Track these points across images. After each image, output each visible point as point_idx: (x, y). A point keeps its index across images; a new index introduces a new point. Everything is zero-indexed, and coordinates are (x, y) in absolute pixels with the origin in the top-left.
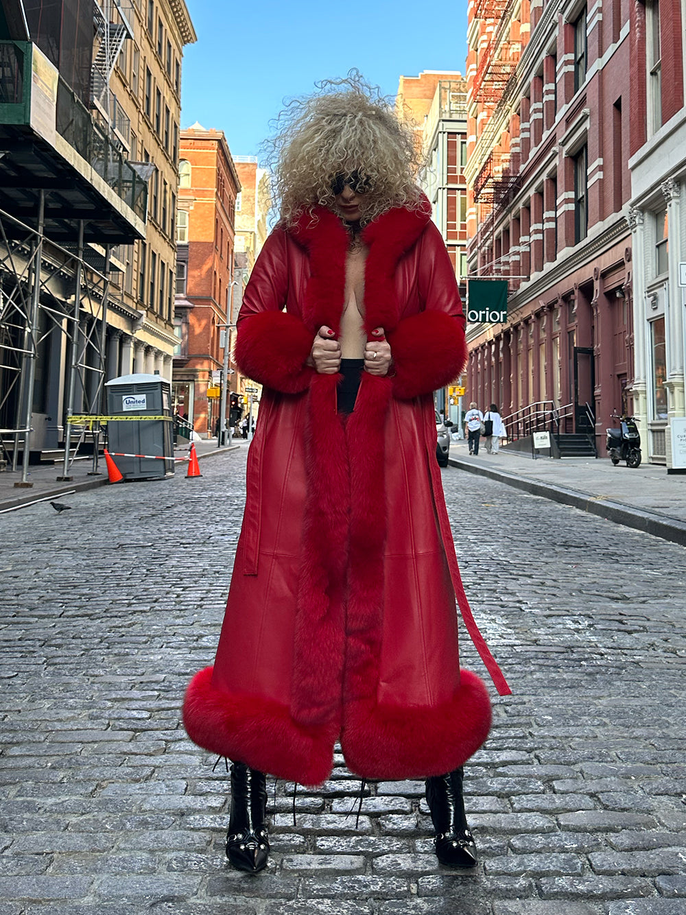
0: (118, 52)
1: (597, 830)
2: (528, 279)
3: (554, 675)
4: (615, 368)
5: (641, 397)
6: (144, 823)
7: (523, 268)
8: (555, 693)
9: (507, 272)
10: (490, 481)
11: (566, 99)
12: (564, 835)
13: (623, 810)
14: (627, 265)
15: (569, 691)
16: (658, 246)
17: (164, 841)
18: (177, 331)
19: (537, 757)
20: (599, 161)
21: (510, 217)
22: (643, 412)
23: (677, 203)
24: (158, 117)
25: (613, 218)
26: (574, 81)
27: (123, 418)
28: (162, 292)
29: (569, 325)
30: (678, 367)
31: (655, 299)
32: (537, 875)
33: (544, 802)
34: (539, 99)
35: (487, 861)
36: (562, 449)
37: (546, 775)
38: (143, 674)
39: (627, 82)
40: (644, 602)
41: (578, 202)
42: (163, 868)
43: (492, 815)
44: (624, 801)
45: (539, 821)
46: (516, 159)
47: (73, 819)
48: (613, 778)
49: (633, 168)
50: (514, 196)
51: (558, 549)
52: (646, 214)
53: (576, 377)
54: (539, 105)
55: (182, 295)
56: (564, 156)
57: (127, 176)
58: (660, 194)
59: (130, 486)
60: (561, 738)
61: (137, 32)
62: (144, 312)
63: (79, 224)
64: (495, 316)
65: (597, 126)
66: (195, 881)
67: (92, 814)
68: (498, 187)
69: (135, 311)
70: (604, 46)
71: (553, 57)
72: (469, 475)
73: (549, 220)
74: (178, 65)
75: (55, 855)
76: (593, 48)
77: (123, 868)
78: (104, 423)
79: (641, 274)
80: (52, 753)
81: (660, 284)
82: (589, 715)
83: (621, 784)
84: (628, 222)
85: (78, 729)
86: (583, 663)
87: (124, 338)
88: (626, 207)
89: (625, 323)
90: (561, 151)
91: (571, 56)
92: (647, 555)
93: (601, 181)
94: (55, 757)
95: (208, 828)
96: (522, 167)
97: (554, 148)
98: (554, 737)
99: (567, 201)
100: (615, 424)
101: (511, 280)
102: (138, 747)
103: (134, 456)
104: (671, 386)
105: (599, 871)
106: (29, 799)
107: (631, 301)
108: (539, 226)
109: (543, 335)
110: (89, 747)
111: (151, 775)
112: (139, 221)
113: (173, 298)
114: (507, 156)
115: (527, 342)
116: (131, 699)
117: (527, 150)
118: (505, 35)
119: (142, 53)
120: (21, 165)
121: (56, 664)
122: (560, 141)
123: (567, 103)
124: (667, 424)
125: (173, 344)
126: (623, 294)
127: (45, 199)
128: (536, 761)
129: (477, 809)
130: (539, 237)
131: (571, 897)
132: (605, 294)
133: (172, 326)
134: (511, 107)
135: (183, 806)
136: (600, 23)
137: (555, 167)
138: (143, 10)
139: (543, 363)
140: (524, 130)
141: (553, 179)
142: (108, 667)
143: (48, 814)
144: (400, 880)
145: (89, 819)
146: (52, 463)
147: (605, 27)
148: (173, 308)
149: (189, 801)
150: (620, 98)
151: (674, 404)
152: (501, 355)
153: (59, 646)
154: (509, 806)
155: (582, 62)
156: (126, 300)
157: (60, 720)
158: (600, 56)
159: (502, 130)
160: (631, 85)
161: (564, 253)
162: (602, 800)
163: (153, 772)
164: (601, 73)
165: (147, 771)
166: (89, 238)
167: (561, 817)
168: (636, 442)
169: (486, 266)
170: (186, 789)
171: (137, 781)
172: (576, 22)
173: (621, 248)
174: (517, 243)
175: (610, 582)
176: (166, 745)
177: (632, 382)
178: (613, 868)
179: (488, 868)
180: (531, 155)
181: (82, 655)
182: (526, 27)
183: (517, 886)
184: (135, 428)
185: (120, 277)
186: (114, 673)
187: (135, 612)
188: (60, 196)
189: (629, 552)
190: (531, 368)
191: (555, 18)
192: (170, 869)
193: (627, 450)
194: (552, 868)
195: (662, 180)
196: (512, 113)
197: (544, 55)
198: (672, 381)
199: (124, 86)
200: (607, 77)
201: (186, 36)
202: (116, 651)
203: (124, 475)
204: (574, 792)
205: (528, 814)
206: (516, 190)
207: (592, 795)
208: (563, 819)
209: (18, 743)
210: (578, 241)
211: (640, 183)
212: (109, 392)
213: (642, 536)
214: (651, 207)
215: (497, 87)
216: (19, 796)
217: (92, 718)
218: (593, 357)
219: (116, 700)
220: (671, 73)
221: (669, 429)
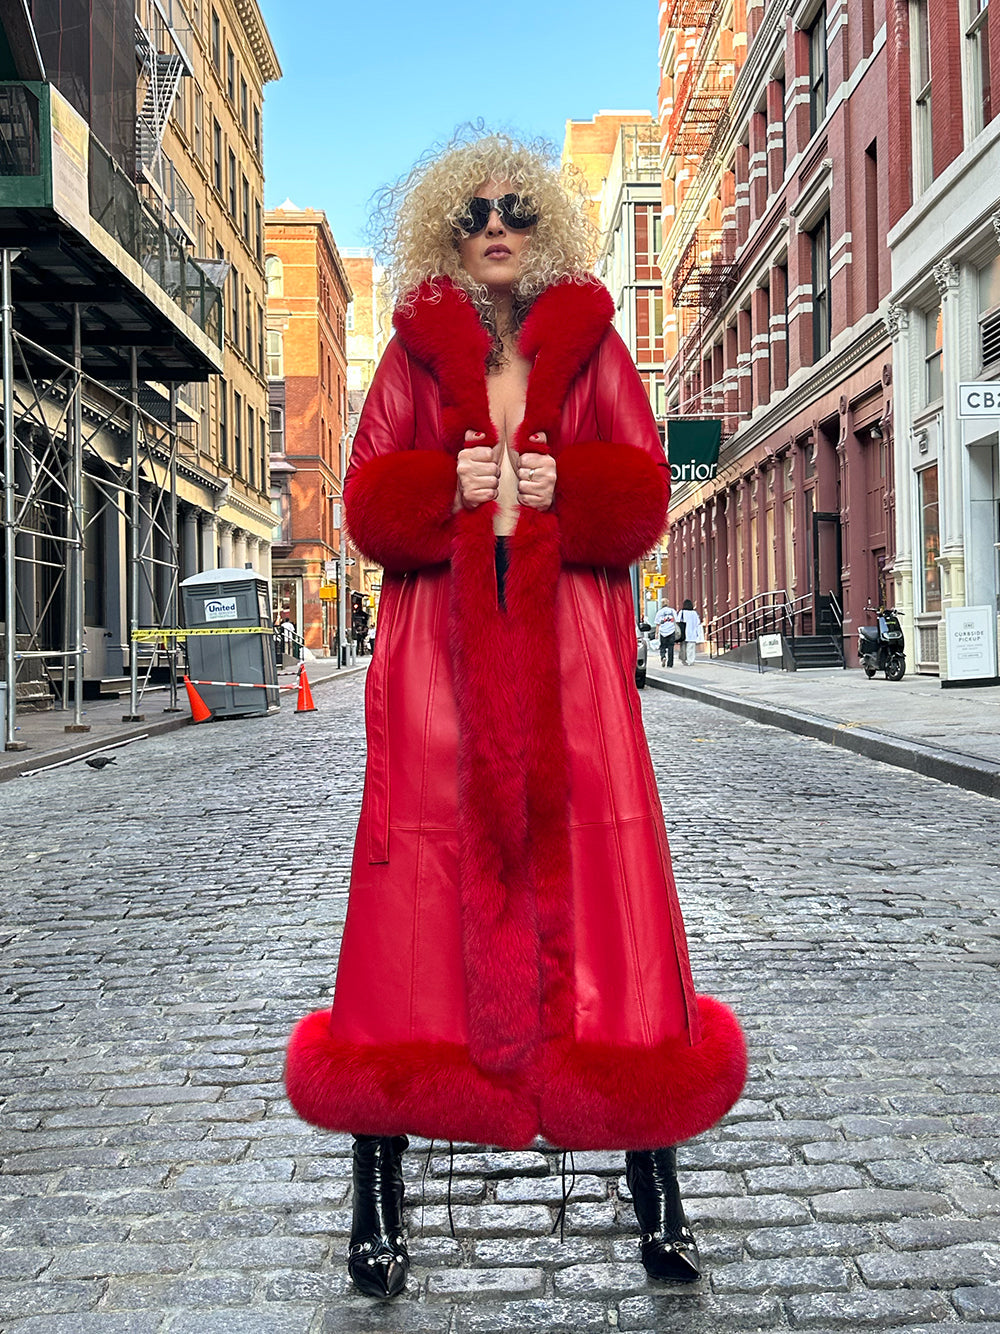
0: (173, 96)
1: (867, 1219)
2: (749, 416)
3: (797, 984)
4: (869, 540)
5: (905, 580)
6: (235, 1227)
7: (742, 400)
8: (800, 1011)
9: (720, 408)
10: (703, 706)
11: (799, 145)
12: (821, 1228)
13: (903, 1187)
14: (886, 390)
15: (819, 1008)
16: (928, 361)
17: (262, 1254)
18: (275, 506)
19: (778, 1108)
20: (846, 238)
21: (724, 327)
22: (907, 602)
23: (955, 296)
24: (233, 192)
25: (866, 322)
26: (809, 116)
27: (207, 632)
28: (251, 450)
29: (806, 481)
30: (956, 534)
31: (925, 438)
32: (787, 1291)
33: (791, 1177)
34: (761, 146)
35: (715, 1272)
36: (798, 658)
37: (793, 1136)
38: (236, 999)
39: (884, 116)
40: (915, 873)
41: (817, 299)
42: (260, 1295)
43: (720, 1199)
44: (904, 1174)
45: (786, 1207)
46: (730, 239)
47: (137, 1223)
48: (886, 1139)
49: (894, 246)
50: (729, 294)
51: (797, 800)
52: (912, 314)
53: (816, 556)
54: (761, 156)
55: (278, 455)
56: (797, 231)
57: (193, 280)
58: (932, 285)
59: (220, 727)
60: (810, 1078)
61: (197, 65)
62: (228, 480)
63: (130, 353)
64: (703, 472)
65: (843, 185)
66: (306, 1315)
67: (162, 1215)
68: (706, 281)
69: (216, 479)
70: (851, 64)
71: (780, 82)
72: (675, 698)
73: (778, 327)
74: (257, 114)
75: (110, 1280)
76: (836, 68)
77: (206, 1297)
78: (182, 639)
79: (904, 403)
80: (107, 1122)
81: (932, 416)
82: (848, 1043)
83: (897, 1148)
84: (887, 327)
85: (144, 1086)
86: (837, 964)
87: (203, 518)
88: (884, 304)
89: (884, 475)
90: (793, 223)
91: (805, 80)
92: (918, 805)
93: (849, 267)
94: (112, 1129)
95: (324, 1232)
96: (739, 251)
97: (783, 221)
98: (801, 1078)
99: (802, 299)
100: (870, 620)
101: (726, 419)
102: (228, 1110)
103: (224, 683)
104: (947, 563)
105: (873, 1282)
106: (75, 1193)
107: (891, 442)
108: (763, 338)
109: (771, 497)
110: (161, 1112)
111: (245, 1152)
112: (213, 347)
113: (267, 460)
114: (718, 235)
115: (749, 507)
116: (220, 1038)
117: (745, 224)
118: (712, 51)
119: (207, 98)
120: (46, 268)
121: (116, 988)
122: (792, 209)
123: (801, 151)
124: (940, 618)
125: (271, 525)
126: (880, 433)
127: (81, 318)
128: (777, 1114)
129: (698, 1192)
130: (764, 353)
131: (835, 1324)
132: (856, 433)
133: (267, 499)
134: (723, 161)
135: (289, 1199)
136: (845, 29)
137: (785, 248)
138: (206, 33)
139: (771, 537)
140: (741, 195)
141: (782, 267)
142: (187, 991)
143: (102, 1216)
144: (593, 1304)
145: (159, 1222)
146: (116, 696)
147: (852, 34)
148: (268, 474)
149: (298, 1191)
150: (875, 141)
151: (950, 589)
152: (714, 528)
153: (121, 961)
154: (742, 1184)
155: (821, 89)
156: (203, 463)
157: (120, 1073)
158: (846, 79)
159: (711, 196)
160: (890, 121)
161: (799, 376)
162: (872, 1173)
163: (249, 1146)
164: (847, 103)
165: (240, 1146)
166: (145, 375)
167: (815, 1200)
168: (898, 645)
169: (692, 400)
170: (293, 1173)
171: (226, 1162)
172: (810, 30)
173: (877, 367)
174: (734, 365)
175: (869, 844)
176: (266, 1105)
177: (892, 559)
178: (893, 1278)
179: (716, 1282)
180: (751, 232)
181: (153, 973)
182: (740, 39)
183: (758, 1310)
184: (224, 644)
185: (194, 430)
186: (196, 999)
187: (226, 907)
188: (102, 313)
189: (893, 800)
190: (755, 544)
191: (782, 23)
192: (271, 1297)
193: (886, 656)
194: (806, 1280)
195: (934, 262)
196: (724, 170)
197: (767, 80)
198: (948, 555)
199: (184, 147)
200: (855, 109)
201: (267, 70)
202: (199, 967)
203: (213, 711)
204: (833, 1162)
205: (771, 1197)
206: (731, 286)
207: (858, 1165)
208: (821, 1203)
209: (62, 1109)
210: (817, 358)
211: (903, 269)
212: (185, 596)
213: (909, 777)
214: (918, 303)
215: (702, 131)
216: (62, 1189)
217: (165, 1067)
218: (839, 526)
219: (198, 1039)
220: (946, 101)
221: (944, 624)
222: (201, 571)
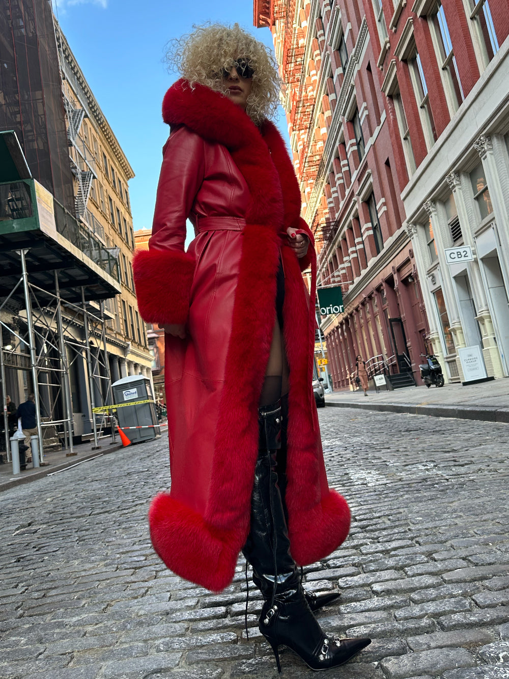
0: (90, 187)
2: (353, 283)
4: (416, 327)
5: (436, 341)
7: (348, 277)
9: (340, 282)
11: (355, 167)
14: (412, 260)
16: (429, 245)
18: (151, 353)
20: (383, 200)
21: (335, 247)
22: (439, 351)
23: (435, 215)
24: (120, 224)
25: (397, 233)
26: (358, 155)
27: (125, 405)
28: (138, 329)
29: (383, 306)
30: (456, 317)
31: (433, 277)
34: (339, 171)
36: (394, 384)
39: (390, 148)
41: (374, 228)
46: (332, 210)
49: (404, 199)
50: (335, 233)
52: (418, 226)
53: (394, 338)
54: (340, 175)
55: (150, 331)
56: (361, 202)
57: (105, 257)
58: (424, 212)
59: (136, 447)
61: (99, 175)
62: (130, 343)
63: (81, 289)
64: (336, 309)
65: (377, 179)
68: (324, 230)
69: (124, 343)
70: (373, 129)
71: (343, 144)
73: (359, 243)
74: (126, 192)
76: (366, 132)
78: (114, 411)
79: (421, 264)
81: (435, 267)
84: (407, 233)
87: (121, 361)
88: (404, 224)
89: (418, 297)
90: (358, 199)
91: (354, 141)
93: (386, 212)
96: (337, 215)
97: (354, 199)
99: (368, 229)
100: (424, 362)
101: (343, 285)
103: (135, 427)
104: (454, 330)
107: (418, 282)
108: (354, 249)
109: (369, 316)
112: (116, 282)
113: (146, 334)
114: (327, 211)
115: (360, 322)
117: (338, 203)
118: (312, 138)
119: (104, 188)
120: (40, 257)
122: (357, 193)
123: (357, 169)
124: (456, 356)
125: (150, 360)
126: (413, 279)
127: (58, 277)
130: (355, 255)
132: (402, 281)
133: (147, 349)
134: (323, 180)
136: (368, 116)
137: (357, 210)
138: (101, 163)
139: (372, 333)
140: (334, 192)
141: (357, 218)
146: (89, 441)
147: (371, 118)
148: (147, 339)
150: (388, 159)
151: (458, 342)
152: (345, 334)
155: (361, 143)
156: (118, 336)
158: (371, 135)
159: (321, 195)
160: (393, 149)
161: (372, 262)
164: (374, 146)
166: (88, 299)
168: (439, 370)
169: (326, 279)
172: (353, 120)
173: (406, 250)
174: (342, 262)
177: (429, 333)
180: (341, 206)
182: (324, 130)
184: (133, 409)
185: (113, 322)
187: (137, 505)
188: (67, 273)
190: (365, 338)
191: (340, 120)
193: (434, 377)
195: (424, 202)
196: (325, 184)
197: (337, 144)
198: (454, 327)
199: (97, 208)
200: (378, 148)
201: (129, 174)
203: (131, 441)
206: (336, 230)
210: (378, 252)
211: (410, 208)
212: (114, 390)
213: (455, 420)
214: (420, 221)
215: (313, 170)
218: (402, 323)
220: (417, 135)
221: (459, 358)
222: (121, 378)
